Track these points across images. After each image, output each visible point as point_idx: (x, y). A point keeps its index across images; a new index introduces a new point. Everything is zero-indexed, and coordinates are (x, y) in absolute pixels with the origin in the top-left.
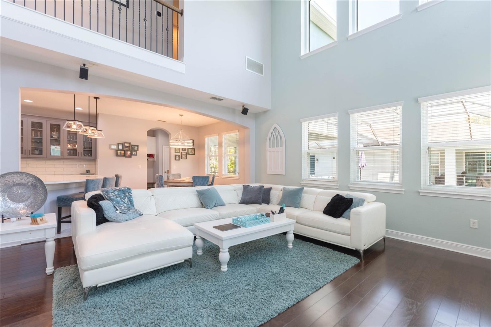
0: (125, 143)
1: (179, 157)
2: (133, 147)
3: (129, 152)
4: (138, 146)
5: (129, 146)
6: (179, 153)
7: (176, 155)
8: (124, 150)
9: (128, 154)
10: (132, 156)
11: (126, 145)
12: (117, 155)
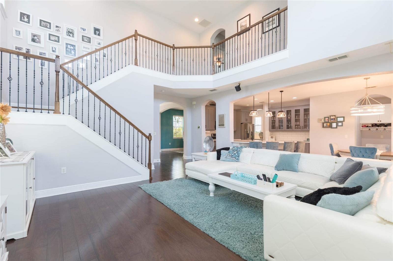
0: (330, 116)
2: (338, 118)
3: (335, 124)
4: (343, 117)
5: (335, 118)
10: (338, 127)
11: (331, 118)
12: (323, 127)
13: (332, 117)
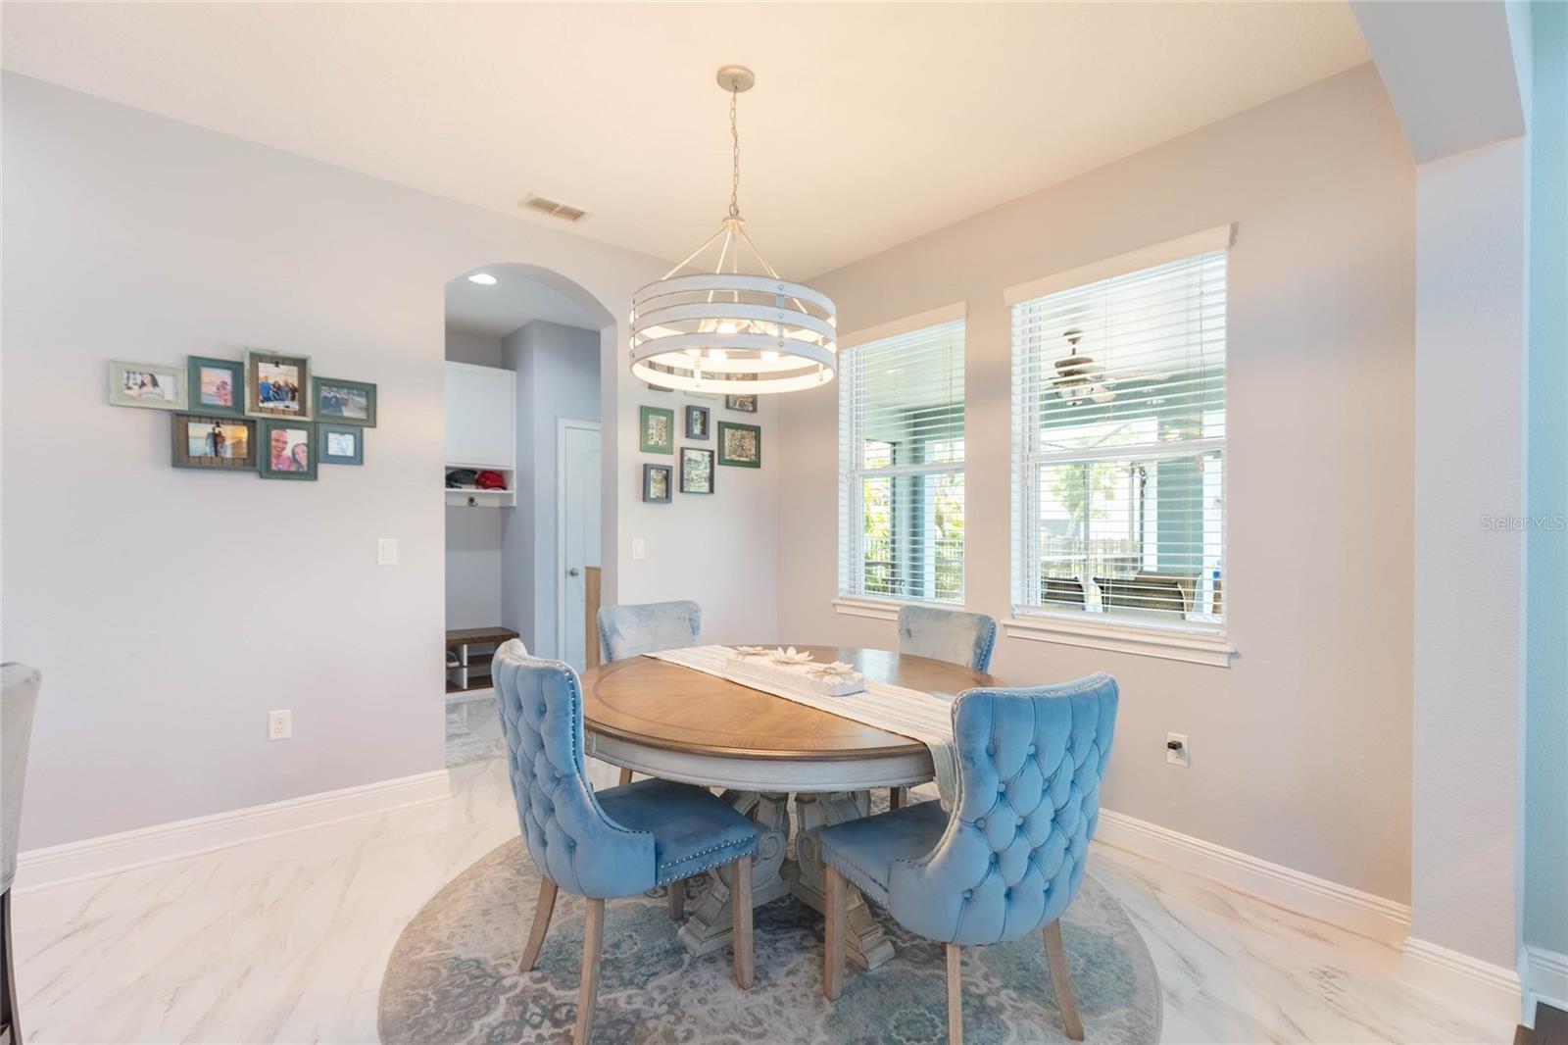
0: (257, 358)
1: (667, 479)
2: (325, 392)
3: (295, 439)
4: (369, 391)
5: (294, 382)
6: (668, 451)
7: (646, 468)
8: (249, 414)
9: (288, 452)
10: (324, 469)
11: (261, 375)
12: (181, 457)
13: (271, 367)
